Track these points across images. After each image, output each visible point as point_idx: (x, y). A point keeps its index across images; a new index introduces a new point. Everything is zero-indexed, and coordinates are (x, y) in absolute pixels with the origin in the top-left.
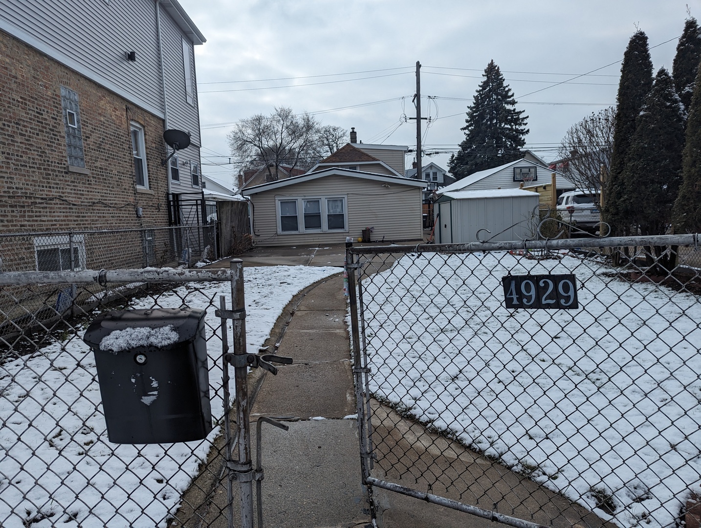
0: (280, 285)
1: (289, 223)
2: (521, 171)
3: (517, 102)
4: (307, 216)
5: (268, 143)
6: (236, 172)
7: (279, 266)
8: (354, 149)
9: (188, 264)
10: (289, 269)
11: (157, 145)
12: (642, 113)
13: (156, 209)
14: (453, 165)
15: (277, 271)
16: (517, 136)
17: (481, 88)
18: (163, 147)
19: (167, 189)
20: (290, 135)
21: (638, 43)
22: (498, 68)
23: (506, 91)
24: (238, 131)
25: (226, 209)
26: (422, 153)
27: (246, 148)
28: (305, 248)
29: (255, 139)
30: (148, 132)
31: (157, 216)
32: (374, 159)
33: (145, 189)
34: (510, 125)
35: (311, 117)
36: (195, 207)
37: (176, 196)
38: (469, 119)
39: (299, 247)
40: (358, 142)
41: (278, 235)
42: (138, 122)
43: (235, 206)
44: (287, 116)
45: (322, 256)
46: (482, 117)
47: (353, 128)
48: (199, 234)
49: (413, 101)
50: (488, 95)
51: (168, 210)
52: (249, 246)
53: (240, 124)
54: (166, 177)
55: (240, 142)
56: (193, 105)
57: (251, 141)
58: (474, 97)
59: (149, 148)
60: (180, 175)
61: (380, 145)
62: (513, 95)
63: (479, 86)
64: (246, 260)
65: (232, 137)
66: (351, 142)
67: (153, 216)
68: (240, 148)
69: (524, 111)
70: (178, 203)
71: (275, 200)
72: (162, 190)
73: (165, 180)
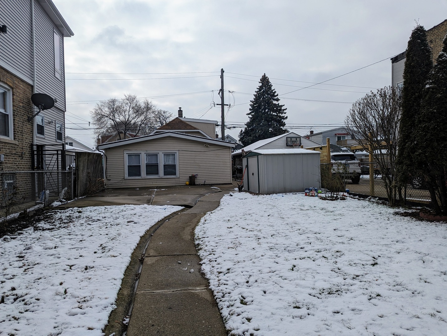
0: (127, 224)
1: (134, 170)
2: (291, 140)
3: (280, 100)
4: (148, 166)
5: (119, 118)
6: (96, 136)
7: (126, 205)
8: (182, 121)
9: (44, 204)
10: (135, 208)
11: (24, 105)
12: (427, 86)
13: (20, 157)
14: (242, 136)
15: (125, 209)
16: (281, 120)
17: (258, 90)
18: (31, 107)
19: (32, 141)
20: (135, 113)
21: (419, 34)
22: (268, 78)
23: (273, 93)
24: (98, 109)
25: (83, 159)
26: (225, 127)
27: (104, 120)
28: (146, 189)
29: (110, 114)
30: (16, 93)
31: (20, 162)
32: (195, 129)
33: (10, 139)
34: (276, 113)
35: (149, 102)
36: (55, 157)
37: (41, 148)
38: (251, 108)
39: (142, 188)
40: (183, 117)
41: (125, 180)
42: (6, 84)
43: (91, 157)
44: (133, 101)
45: (162, 196)
46: (259, 107)
47: (180, 108)
48: (58, 179)
49: (219, 94)
50: (263, 94)
51: (32, 158)
52: (102, 188)
53: (100, 104)
54: (31, 131)
55: (99, 116)
56: (60, 80)
57: (107, 115)
58: (254, 95)
59: (16, 106)
60: (45, 131)
61: (199, 119)
62: (277, 95)
63: (257, 88)
64: (98, 200)
65: (94, 112)
66: (179, 117)
67: (16, 162)
68: (99, 120)
69: (284, 105)
70: (42, 153)
71: (124, 153)
72: (26, 141)
73: (30, 133)
